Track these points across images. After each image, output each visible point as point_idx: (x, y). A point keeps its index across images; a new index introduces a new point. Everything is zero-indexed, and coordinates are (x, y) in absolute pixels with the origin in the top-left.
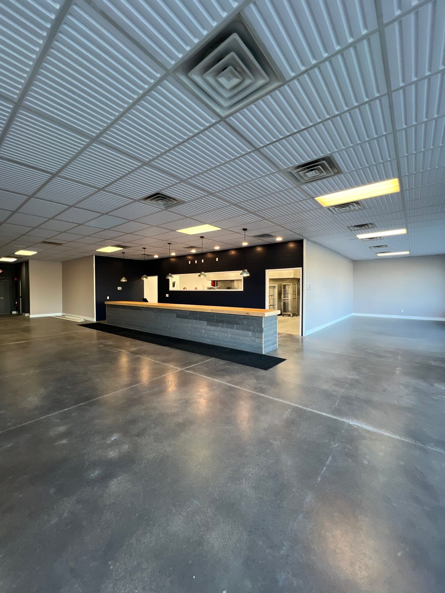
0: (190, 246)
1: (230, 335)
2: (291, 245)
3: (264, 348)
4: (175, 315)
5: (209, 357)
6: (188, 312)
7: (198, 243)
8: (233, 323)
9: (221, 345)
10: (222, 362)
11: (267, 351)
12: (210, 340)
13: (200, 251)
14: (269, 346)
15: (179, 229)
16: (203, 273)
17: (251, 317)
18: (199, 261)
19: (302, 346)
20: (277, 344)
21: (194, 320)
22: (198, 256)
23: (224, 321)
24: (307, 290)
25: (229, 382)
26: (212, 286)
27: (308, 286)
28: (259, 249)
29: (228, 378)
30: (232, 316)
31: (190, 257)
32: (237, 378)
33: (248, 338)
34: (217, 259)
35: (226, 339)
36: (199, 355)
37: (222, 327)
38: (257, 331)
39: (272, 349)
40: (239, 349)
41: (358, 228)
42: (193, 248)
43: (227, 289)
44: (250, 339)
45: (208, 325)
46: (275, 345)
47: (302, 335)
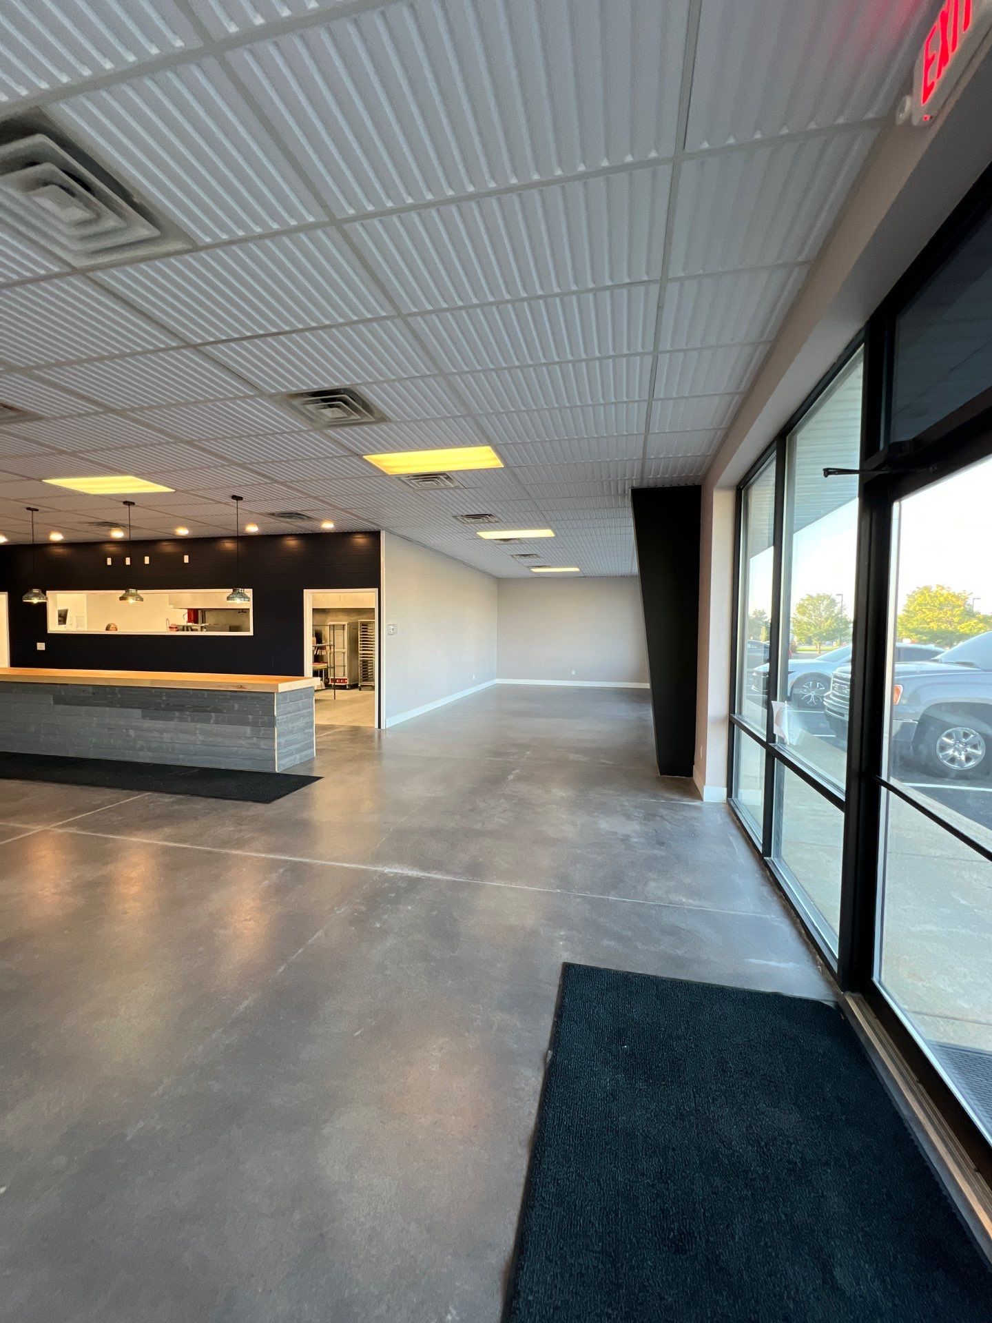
0: (100, 521)
1: (201, 738)
2: (360, 541)
3: (278, 758)
4: (50, 699)
5: (137, 793)
6: (90, 689)
7: (122, 514)
8: (209, 709)
9: (179, 763)
10: (167, 799)
11: (288, 764)
12: (150, 754)
13: (137, 535)
14: (292, 754)
15: (51, 478)
16: (133, 591)
17: (250, 695)
18: (138, 561)
19: (380, 748)
20: (313, 747)
21: (108, 709)
22: (133, 546)
23: (187, 706)
24: (389, 634)
25: (168, 839)
26: (189, 621)
27: (392, 627)
28: (292, 543)
29: (168, 831)
30: (206, 694)
31: (111, 549)
32: (190, 828)
33: (242, 742)
34: (186, 559)
35: (191, 747)
36: (108, 791)
37: (182, 719)
38: (264, 725)
39: (301, 759)
40: (223, 767)
41: (473, 520)
42: (115, 527)
43: (230, 631)
44: (247, 743)
45: (144, 717)
46: (309, 751)
47: (379, 727)
